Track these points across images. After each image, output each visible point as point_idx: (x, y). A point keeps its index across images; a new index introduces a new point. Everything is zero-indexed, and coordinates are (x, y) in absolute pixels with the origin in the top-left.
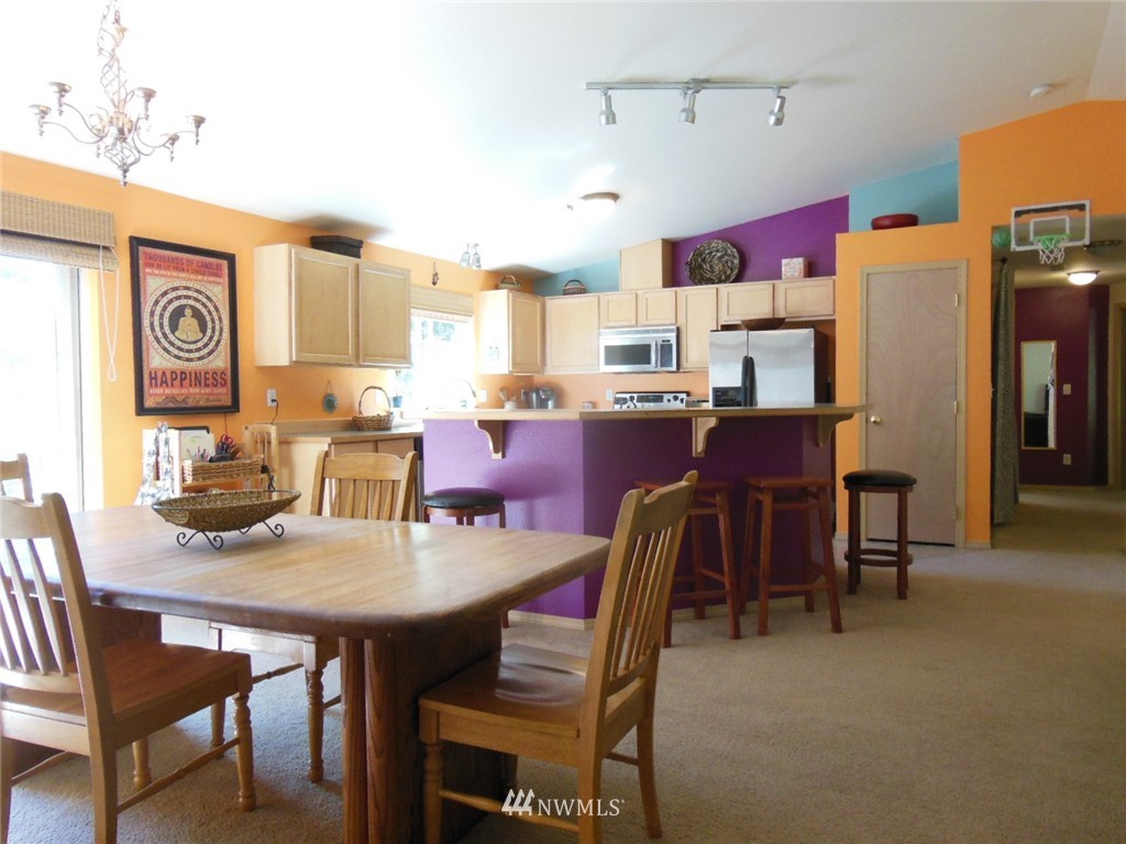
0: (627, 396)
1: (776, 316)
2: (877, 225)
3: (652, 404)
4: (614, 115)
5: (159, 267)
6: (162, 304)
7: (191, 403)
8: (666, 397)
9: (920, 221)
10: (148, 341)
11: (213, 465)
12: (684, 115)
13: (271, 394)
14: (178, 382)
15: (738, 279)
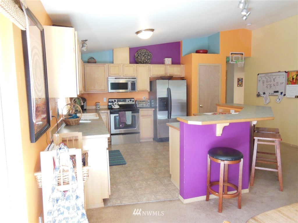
0: (113, 100)
8: (127, 100)
13: (51, 113)
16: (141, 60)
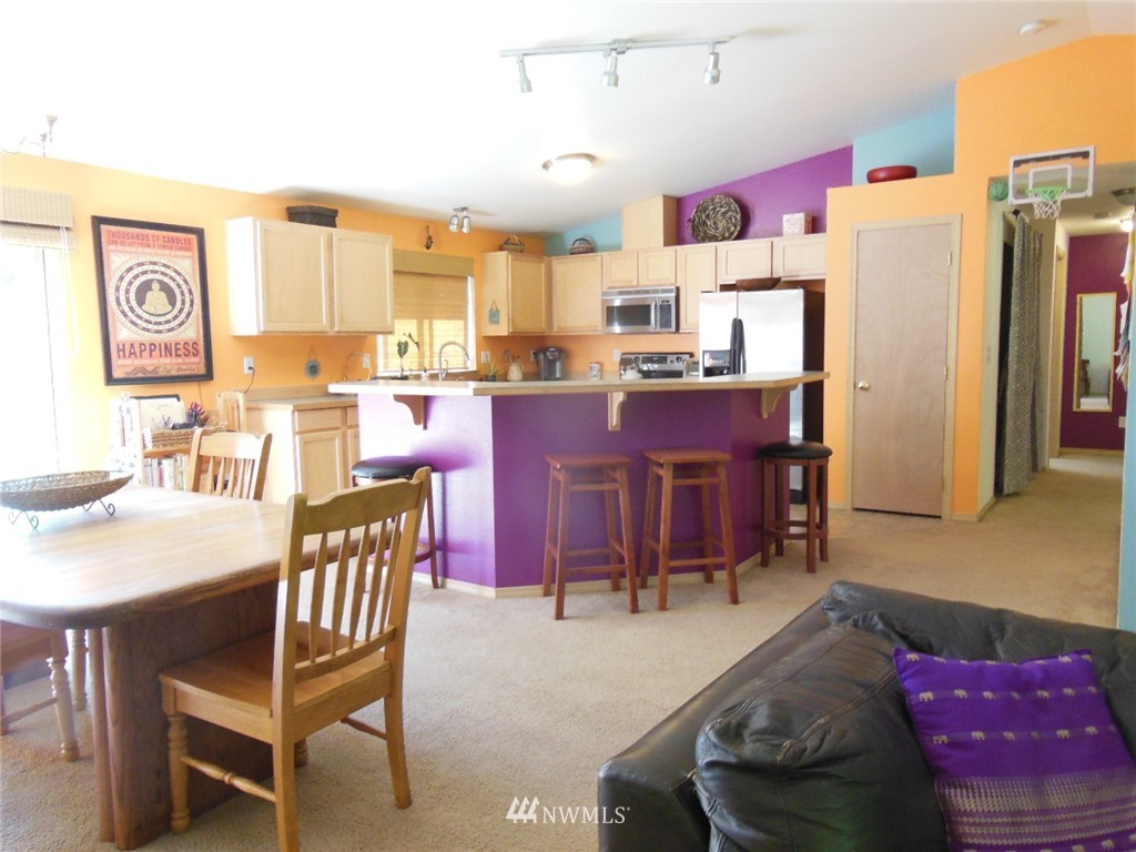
0: (633, 357)
1: (775, 276)
2: (872, 178)
3: (656, 366)
4: (529, 83)
5: (123, 244)
6: (127, 279)
7: (162, 372)
8: (670, 358)
9: (919, 172)
10: (114, 314)
11: (174, 432)
12: (606, 78)
13: (247, 362)
14: (146, 354)
15: (741, 235)
16: (717, 228)
